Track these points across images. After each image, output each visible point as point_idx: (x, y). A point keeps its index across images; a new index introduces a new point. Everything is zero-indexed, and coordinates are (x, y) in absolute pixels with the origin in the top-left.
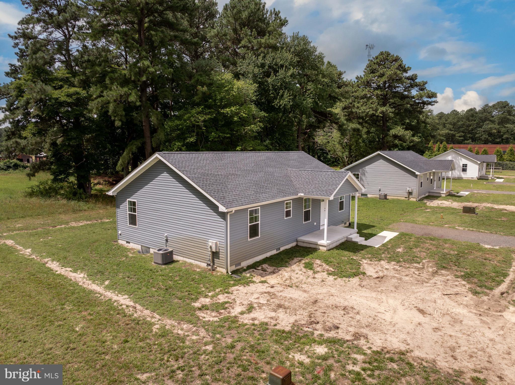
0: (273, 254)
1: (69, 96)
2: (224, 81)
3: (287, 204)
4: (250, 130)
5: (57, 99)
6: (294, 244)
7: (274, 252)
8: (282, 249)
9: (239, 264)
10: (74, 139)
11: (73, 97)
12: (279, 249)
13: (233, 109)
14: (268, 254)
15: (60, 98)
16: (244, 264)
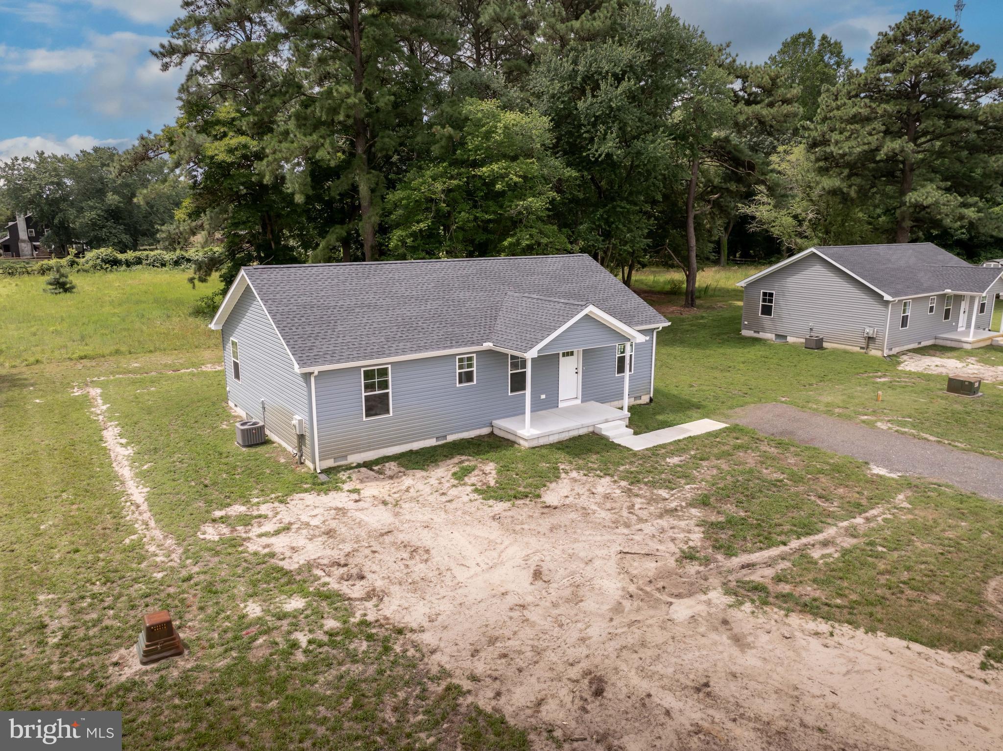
0: (428, 446)
1: (231, 151)
2: (480, 115)
3: (461, 360)
4: (526, 209)
5: (212, 158)
6: (485, 431)
7: (432, 442)
8: (451, 438)
9: (345, 457)
10: (244, 223)
11: (236, 153)
12: (445, 437)
13: (495, 167)
14: (416, 446)
15: (216, 155)
16: (355, 458)
